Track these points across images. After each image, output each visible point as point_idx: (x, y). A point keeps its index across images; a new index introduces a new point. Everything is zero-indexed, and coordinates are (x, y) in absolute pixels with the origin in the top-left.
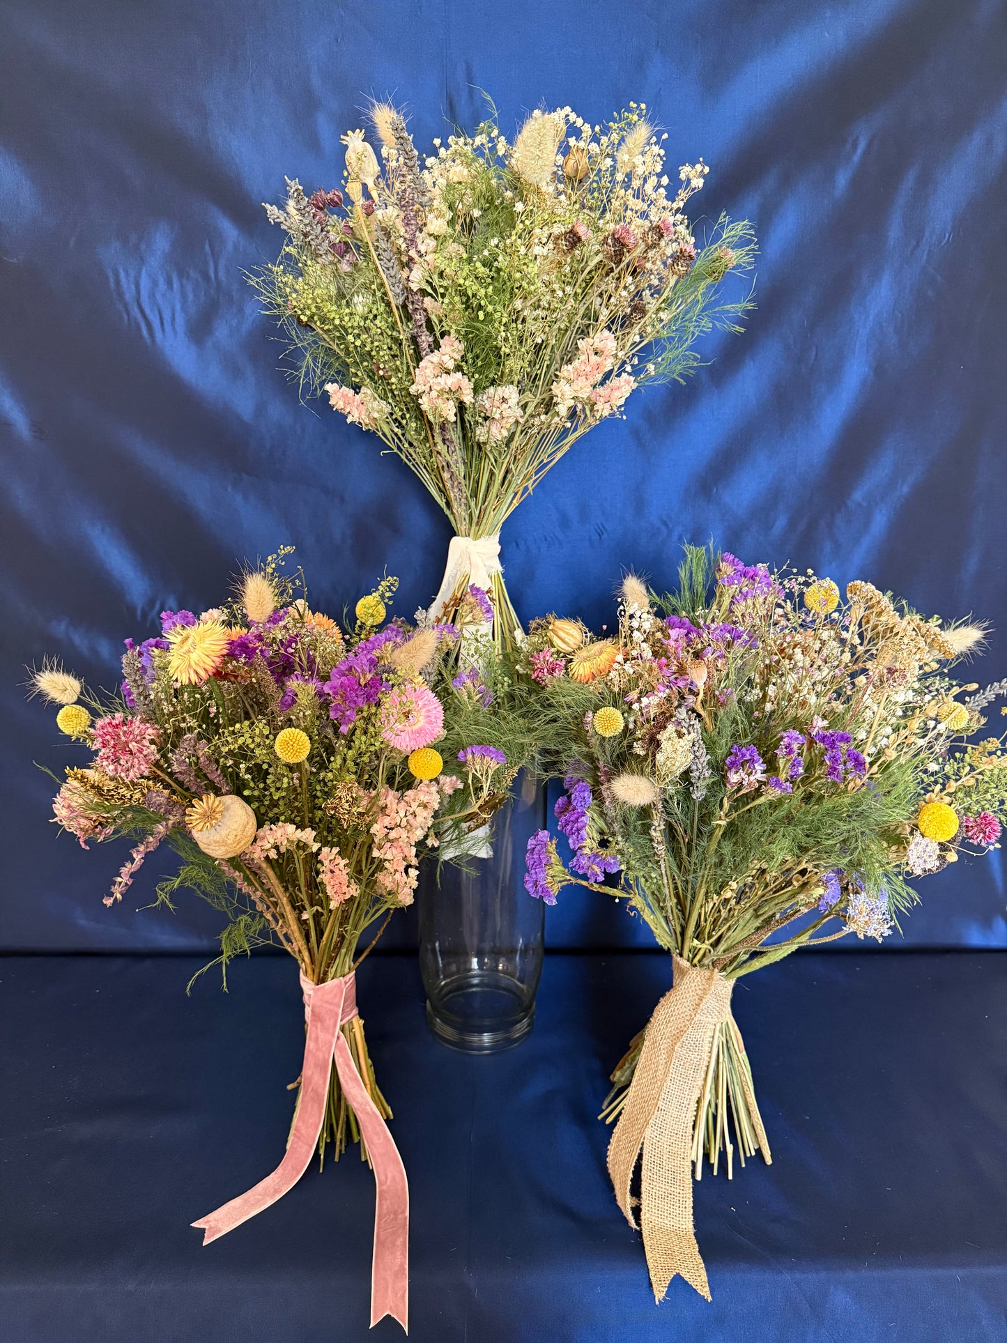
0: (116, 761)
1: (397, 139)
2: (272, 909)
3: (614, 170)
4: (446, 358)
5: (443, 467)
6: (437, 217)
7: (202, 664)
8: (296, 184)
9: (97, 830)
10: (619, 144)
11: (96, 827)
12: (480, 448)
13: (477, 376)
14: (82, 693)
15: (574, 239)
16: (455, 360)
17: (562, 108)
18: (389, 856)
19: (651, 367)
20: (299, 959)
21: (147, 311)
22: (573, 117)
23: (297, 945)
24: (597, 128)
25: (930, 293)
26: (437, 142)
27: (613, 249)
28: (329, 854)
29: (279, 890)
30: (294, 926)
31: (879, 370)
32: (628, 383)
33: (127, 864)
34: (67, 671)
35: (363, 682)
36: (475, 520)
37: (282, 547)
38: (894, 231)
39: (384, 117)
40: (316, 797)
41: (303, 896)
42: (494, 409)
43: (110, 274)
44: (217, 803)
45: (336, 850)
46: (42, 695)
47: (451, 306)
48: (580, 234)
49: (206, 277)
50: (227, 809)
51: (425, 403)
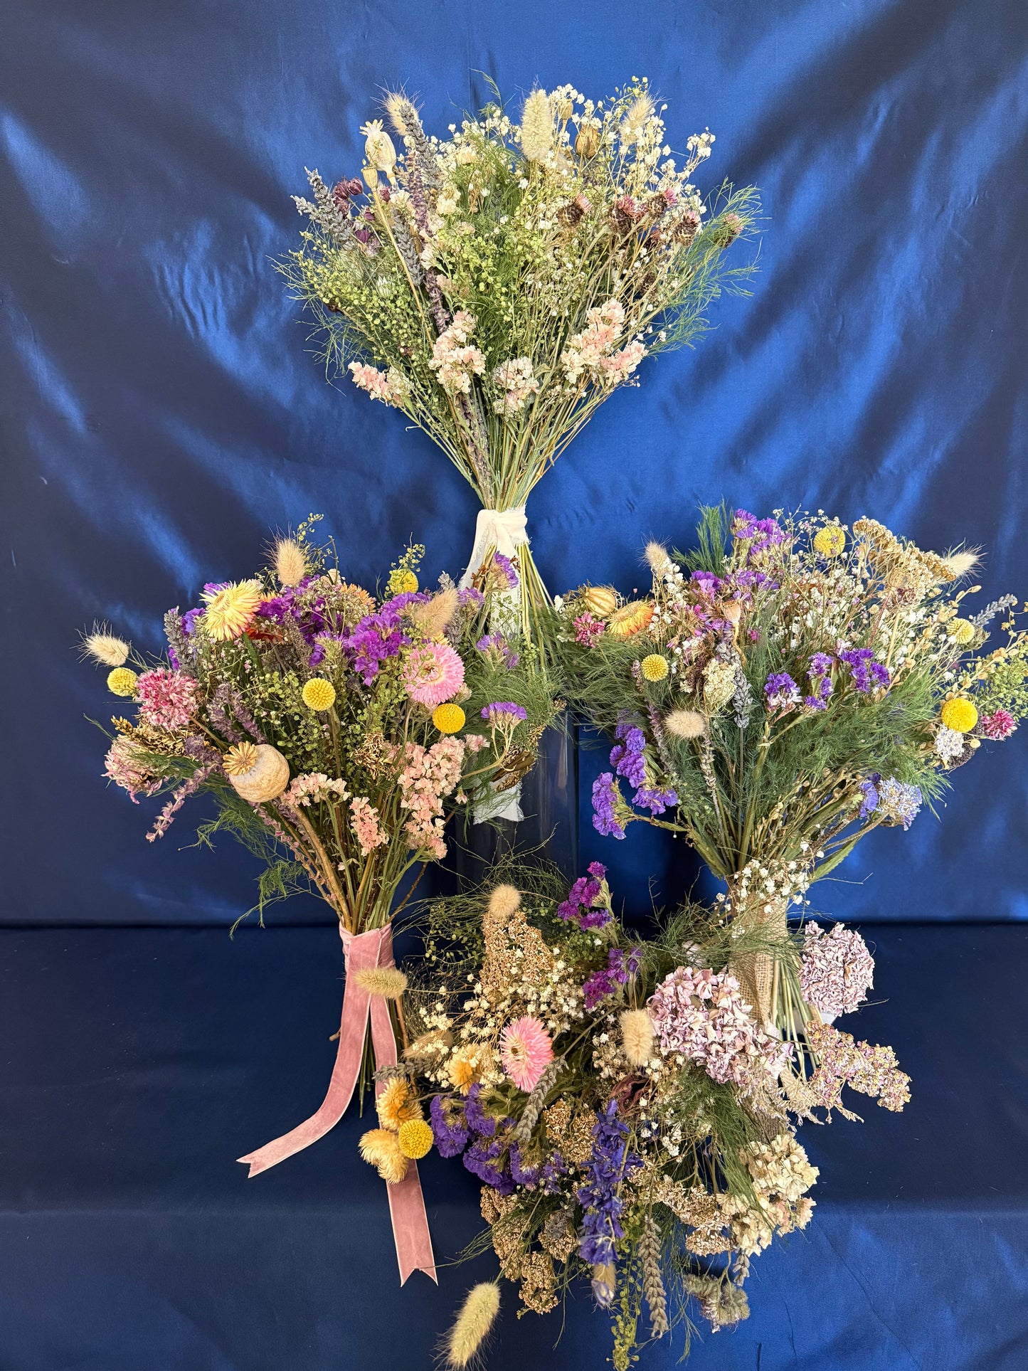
0: (158, 710)
1: (407, 125)
2: (310, 860)
3: (617, 145)
4: (458, 332)
5: (467, 441)
6: (446, 198)
7: (235, 621)
8: (315, 174)
9: (146, 785)
10: (622, 118)
11: (145, 782)
12: (501, 422)
13: (490, 349)
14: (129, 655)
15: (576, 213)
16: (467, 334)
17: (564, 86)
18: (416, 807)
19: (663, 335)
20: (338, 910)
21: (191, 305)
22: (574, 94)
23: (334, 897)
24: (600, 104)
25: (956, 257)
26: (452, 127)
27: (617, 220)
28: (359, 804)
29: (315, 840)
30: (332, 878)
31: (907, 337)
32: (639, 350)
33: (168, 804)
34: (116, 635)
35: (385, 637)
36: (500, 492)
37: (311, 514)
38: (919, 197)
39: (396, 105)
40: (347, 751)
41: (339, 848)
42: (509, 381)
43: (155, 271)
44: (252, 749)
45: (366, 800)
46: (93, 657)
47: (460, 282)
48: (582, 206)
49: (245, 270)
50: (260, 756)
51: (441, 378)
